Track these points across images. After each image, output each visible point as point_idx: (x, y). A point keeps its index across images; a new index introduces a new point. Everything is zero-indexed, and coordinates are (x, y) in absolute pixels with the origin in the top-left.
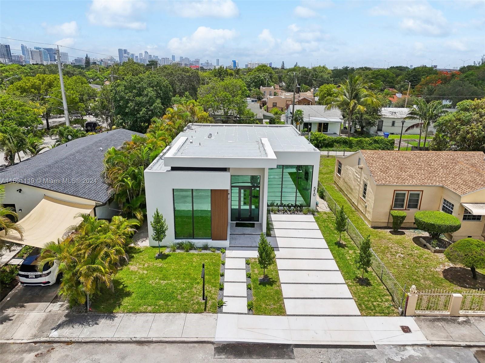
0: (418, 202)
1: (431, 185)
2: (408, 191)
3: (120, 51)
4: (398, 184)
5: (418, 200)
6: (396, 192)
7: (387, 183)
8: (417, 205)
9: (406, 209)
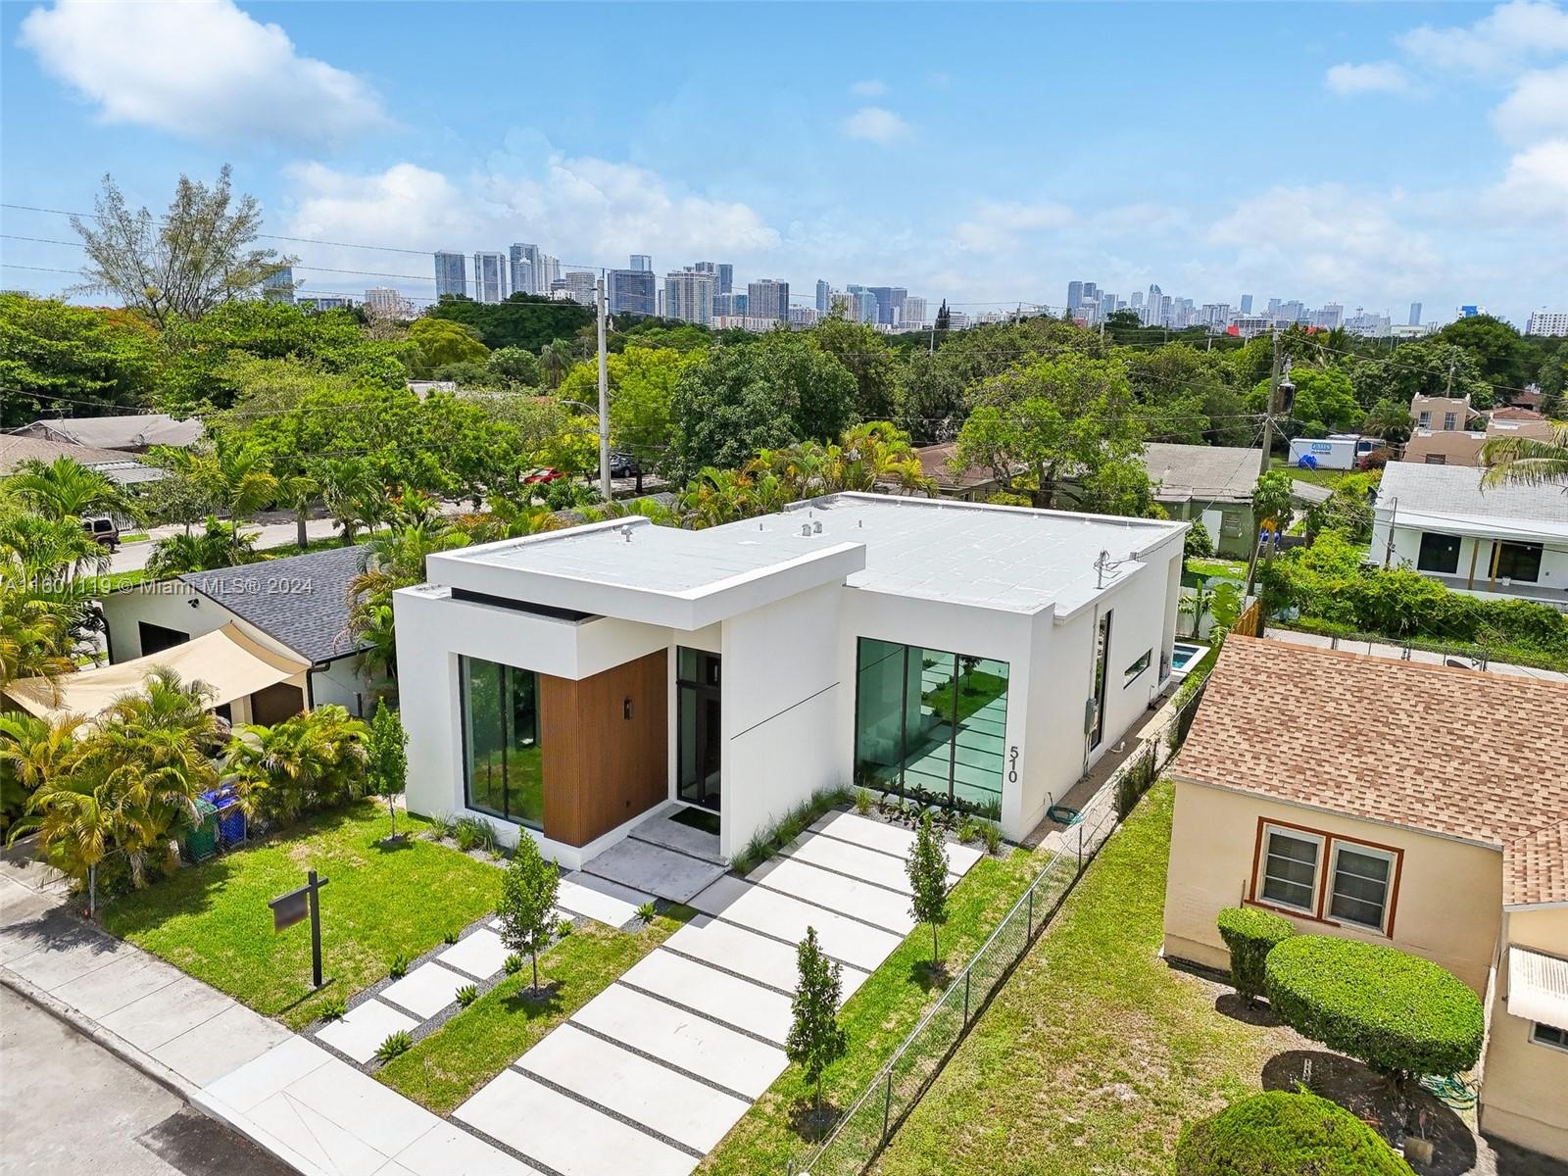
0: (1382, 899)
1: (1439, 830)
2: (1329, 836)
3: (1074, 287)
4: (1273, 794)
5: (1383, 889)
6: (1269, 829)
7: (1230, 778)
8: (1379, 913)
9: (1319, 919)
